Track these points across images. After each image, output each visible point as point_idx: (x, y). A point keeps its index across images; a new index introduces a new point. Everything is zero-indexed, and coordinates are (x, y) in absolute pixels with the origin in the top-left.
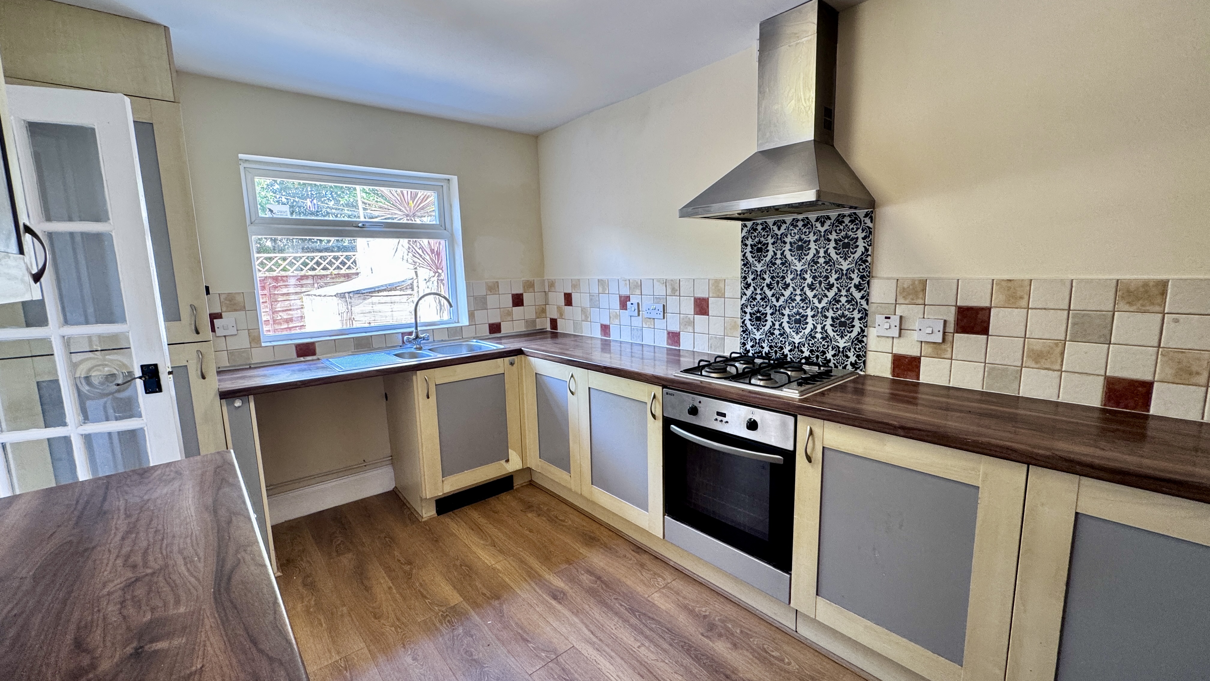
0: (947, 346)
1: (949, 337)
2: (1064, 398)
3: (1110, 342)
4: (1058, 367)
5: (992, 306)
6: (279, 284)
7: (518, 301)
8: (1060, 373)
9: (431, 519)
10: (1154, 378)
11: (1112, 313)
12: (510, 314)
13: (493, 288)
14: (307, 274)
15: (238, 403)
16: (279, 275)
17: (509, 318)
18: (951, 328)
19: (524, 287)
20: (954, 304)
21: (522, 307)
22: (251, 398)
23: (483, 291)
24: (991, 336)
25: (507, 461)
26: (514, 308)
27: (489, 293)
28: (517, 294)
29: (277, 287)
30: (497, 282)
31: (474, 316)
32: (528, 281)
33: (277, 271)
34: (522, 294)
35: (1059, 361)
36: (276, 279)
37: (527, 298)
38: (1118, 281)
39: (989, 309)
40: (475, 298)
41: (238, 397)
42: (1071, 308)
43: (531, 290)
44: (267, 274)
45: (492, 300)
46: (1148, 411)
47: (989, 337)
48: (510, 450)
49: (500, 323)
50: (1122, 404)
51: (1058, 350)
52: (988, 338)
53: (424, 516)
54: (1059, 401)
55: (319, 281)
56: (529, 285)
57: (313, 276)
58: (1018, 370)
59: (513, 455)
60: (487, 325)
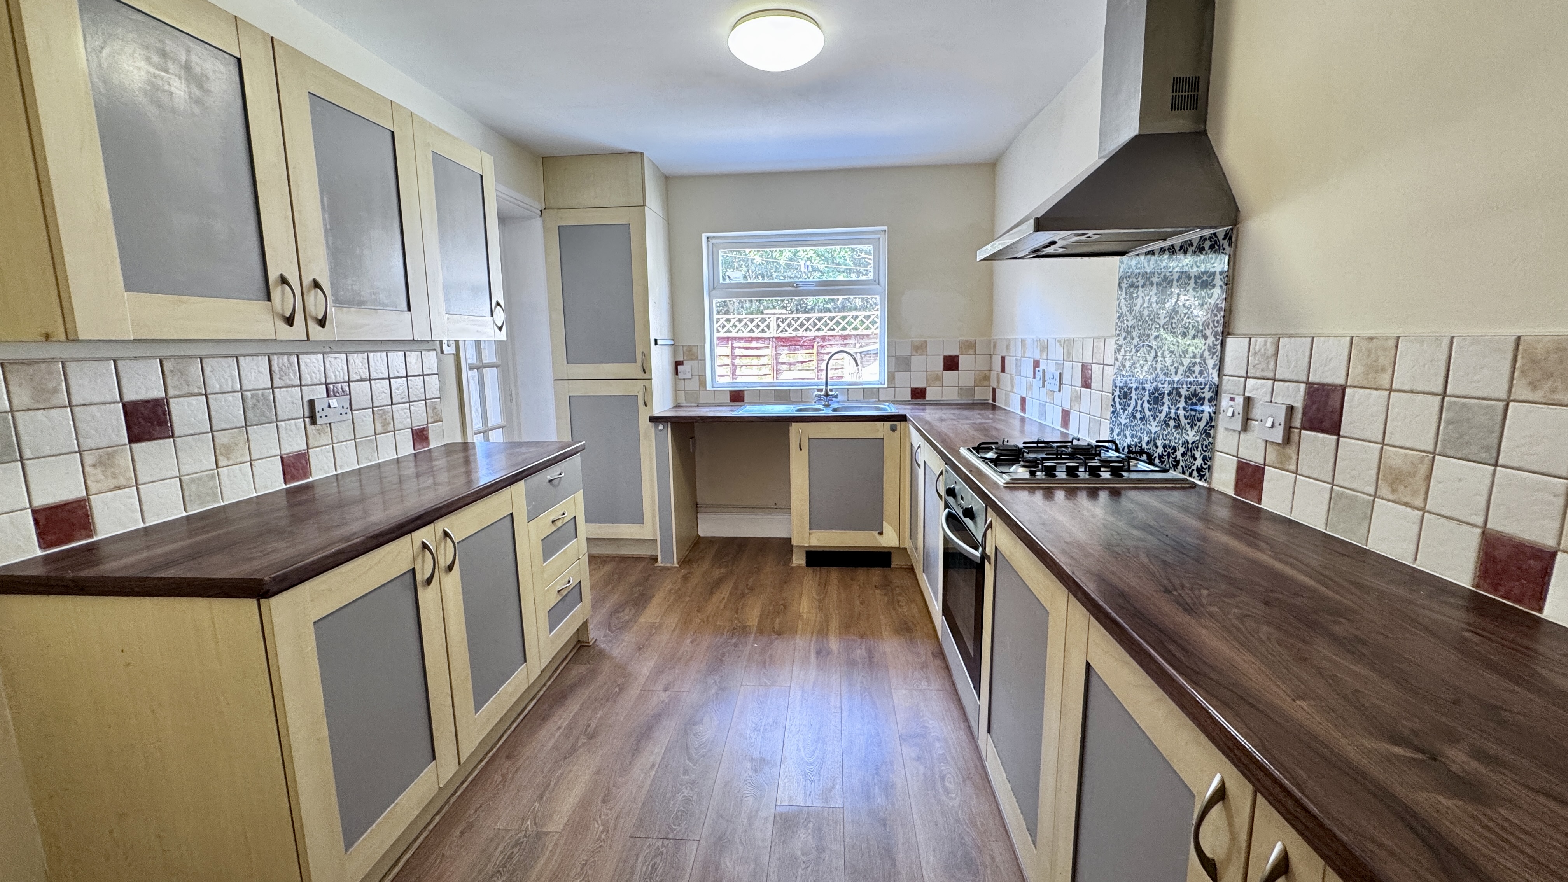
0: (1291, 451)
1: (1295, 437)
2: (1424, 565)
3: (1497, 461)
4: (1419, 502)
5: (1348, 384)
6: (826, 343)
7: (951, 364)
8: (1420, 513)
9: (799, 567)
10: (1559, 544)
11: (1503, 403)
12: (939, 378)
13: (921, 348)
14: (850, 333)
15: (661, 427)
16: (826, 334)
17: (938, 383)
18: (1297, 422)
19: (961, 348)
20: (1305, 379)
21: (957, 372)
22: (669, 424)
23: (906, 352)
24: (1343, 437)
25: (881, 533)
26: (945, 372)
27: (915, 353)
28: (950, 356)
29: (823, 346)
30: (926, 342)
31: (894, 378)
32: (967, 341)
33: (825, 331)
34: (958, 357)
35: (1422, 491)
36: (823, 338)
37: (963, 361)
38: (1519, 338)
39: (1344, 389)
40: (898, 358)
41: (661, 422)
42: (1448, 392)
43: (971, 351)
44: (817, 334)
45: (917, 361)
46: (1540, 610)
47: (1341, 439)
48: (884, 522)
49: (925, 389)
50: (1503, 590)
51: (1423, 469)
52: (1338, 440)
53: (795, 562)
54: (1415, 566)
55: (861, 341)
56: (970, 346)
57: (856, 336)
58: (1369, 501)
59: (887, 528)
60: (910, 389)
